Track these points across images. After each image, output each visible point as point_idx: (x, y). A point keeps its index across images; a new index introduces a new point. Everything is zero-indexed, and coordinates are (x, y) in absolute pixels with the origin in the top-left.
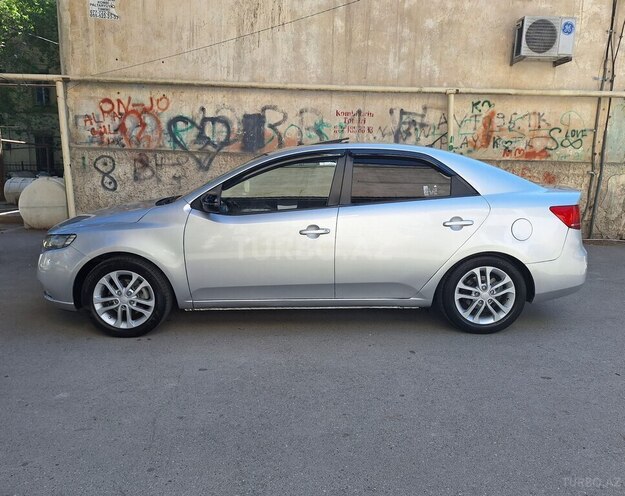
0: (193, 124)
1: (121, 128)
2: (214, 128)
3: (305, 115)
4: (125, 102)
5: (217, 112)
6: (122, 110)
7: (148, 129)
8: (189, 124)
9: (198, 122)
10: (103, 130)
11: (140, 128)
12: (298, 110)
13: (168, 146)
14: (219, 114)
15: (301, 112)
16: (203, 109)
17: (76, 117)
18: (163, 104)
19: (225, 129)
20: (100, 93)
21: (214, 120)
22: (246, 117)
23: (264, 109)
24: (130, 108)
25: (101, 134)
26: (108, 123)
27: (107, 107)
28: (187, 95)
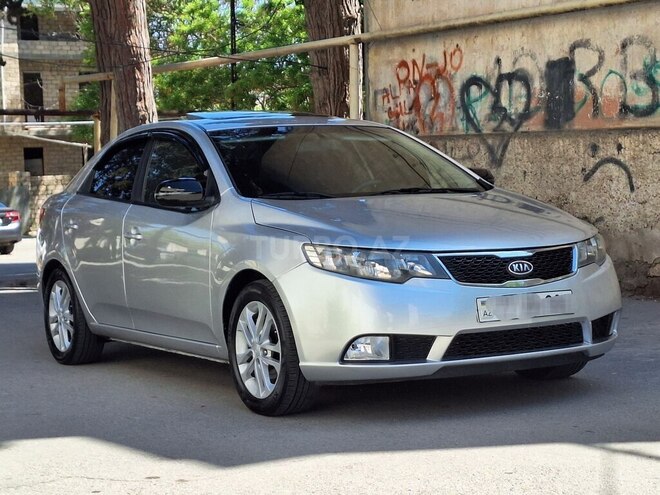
0: (488, 86)
1: (415, 105)
2: (511, 91)
3: (630, 50)
4: (419, 63)
5: (514, 63)
6: (417, 77)
7: (442, 103)
8: (483, 89)
9: (493, 83)
10: (399, 109)
11: (433, 102)
12: (619, 43)
13: (461, 126)
14: (517, 67)
15: (624, 46)
16: (498, 61)
17: (376, 93)
18: (456, 61)
19: (524, 92)
20: (397, 53)
21: (511, 77)
22: (551, 65)
23: (573, 49)
24: (425, 71)
25: (398, 116)
26: (404, 97)
27: (403, 73)
28: (481, 40)
